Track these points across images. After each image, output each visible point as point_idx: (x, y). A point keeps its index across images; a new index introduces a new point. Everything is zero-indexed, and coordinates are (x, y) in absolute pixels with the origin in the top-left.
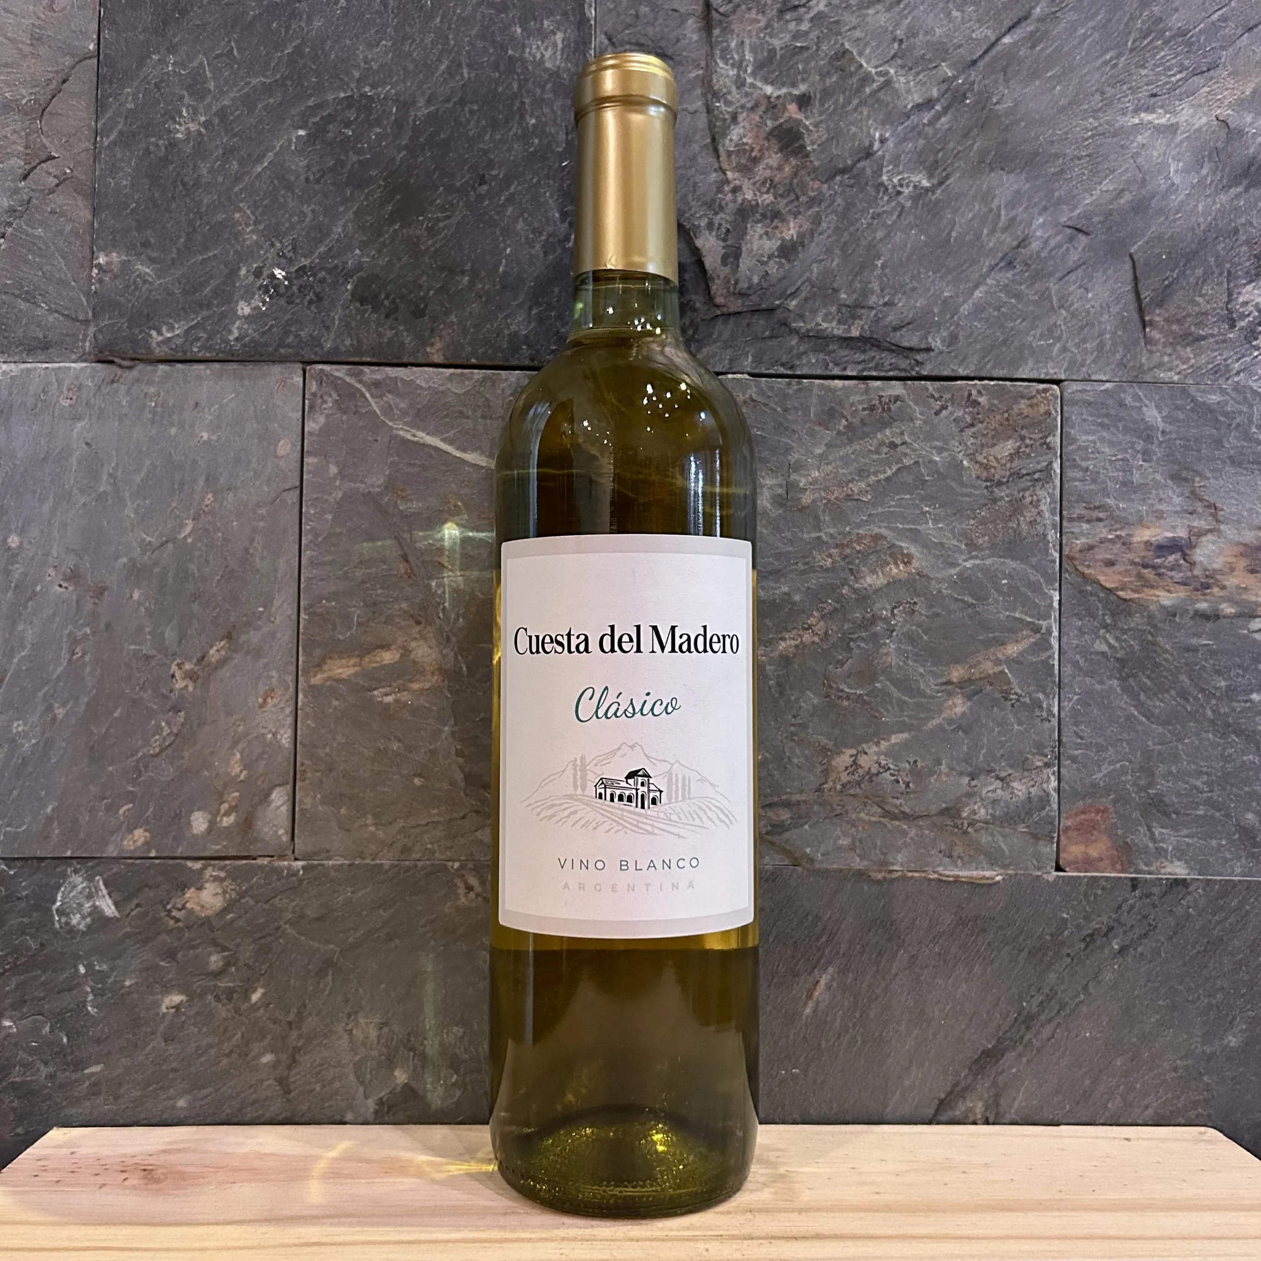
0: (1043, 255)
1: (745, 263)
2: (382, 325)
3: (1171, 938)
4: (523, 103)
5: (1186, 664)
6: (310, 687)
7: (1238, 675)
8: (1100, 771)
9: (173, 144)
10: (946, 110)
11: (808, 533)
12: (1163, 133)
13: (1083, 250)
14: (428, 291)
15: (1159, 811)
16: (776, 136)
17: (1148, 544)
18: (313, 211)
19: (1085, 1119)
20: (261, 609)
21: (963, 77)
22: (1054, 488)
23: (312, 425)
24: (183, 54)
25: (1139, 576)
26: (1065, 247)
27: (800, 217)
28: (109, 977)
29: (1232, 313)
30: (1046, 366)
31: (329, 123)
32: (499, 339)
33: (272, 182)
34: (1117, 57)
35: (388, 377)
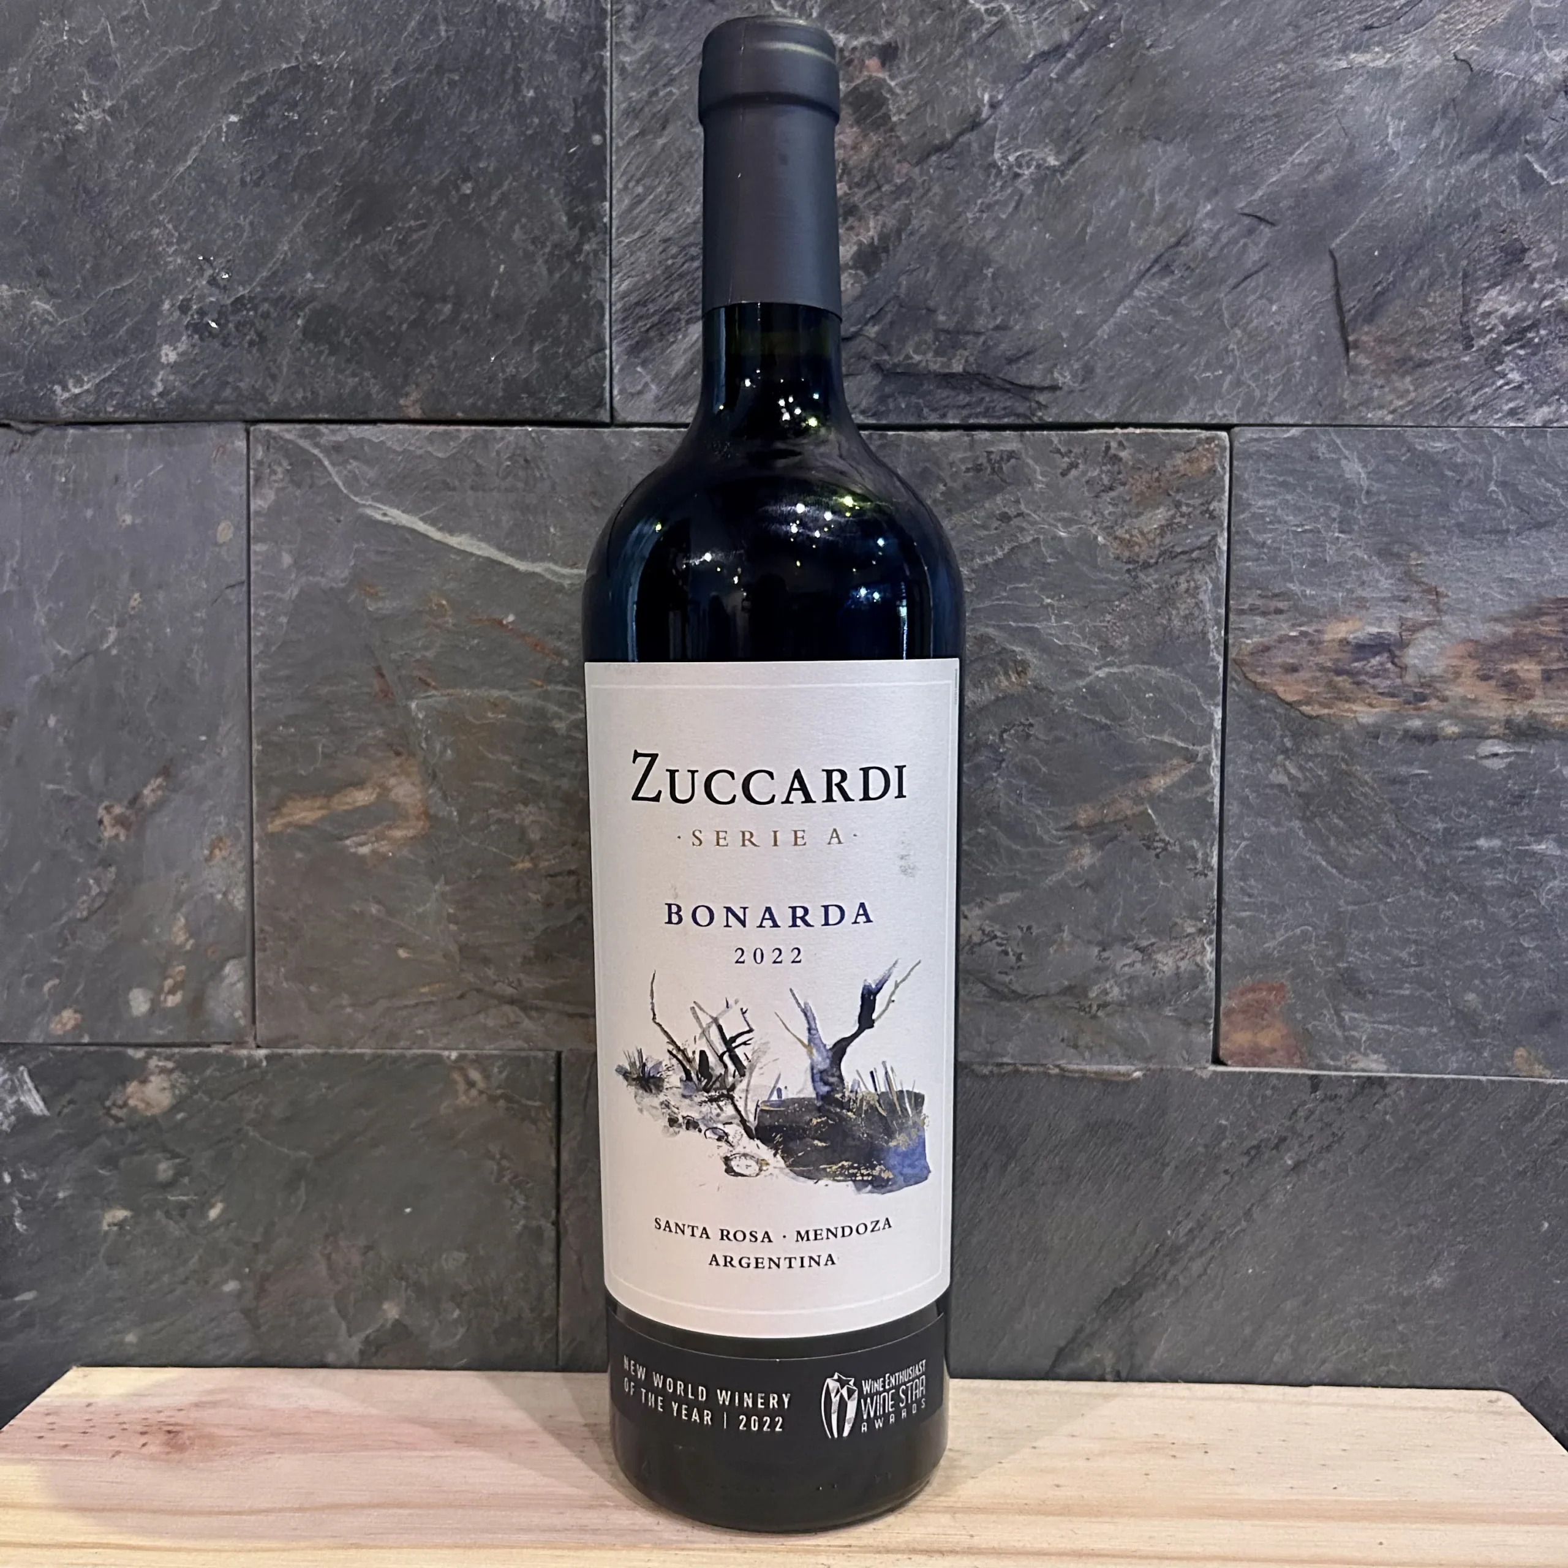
0: (1211, 255)
2: (342, 371)
3: (1361, 1152)
4: (518, 70)
5: (1390, 800)
6: (267, 835)
7: (1461, 815)
8: (1274, 939)
9: (72, 140)
10: (1081, 58)
12: (1381, 80)
13: (1267, 246)
14: (401, 324)
15: (1350, 989)
16: (851, 104)
17: (1344, 642)
18: (251, 224)
19: (1244, 1375)
20: (203, 738)
22: (1219, 568)
23: (260, 502)
24: (82, 18)
25: (1331, 684)
26: (1241, 243)
27: (883, 212)
28: (39, 1188)
29: (1468, 328)
30: (1212, 407)
31: (269, 104)
32: (492, 386)
33: (199, 186)
35: (350, 438)
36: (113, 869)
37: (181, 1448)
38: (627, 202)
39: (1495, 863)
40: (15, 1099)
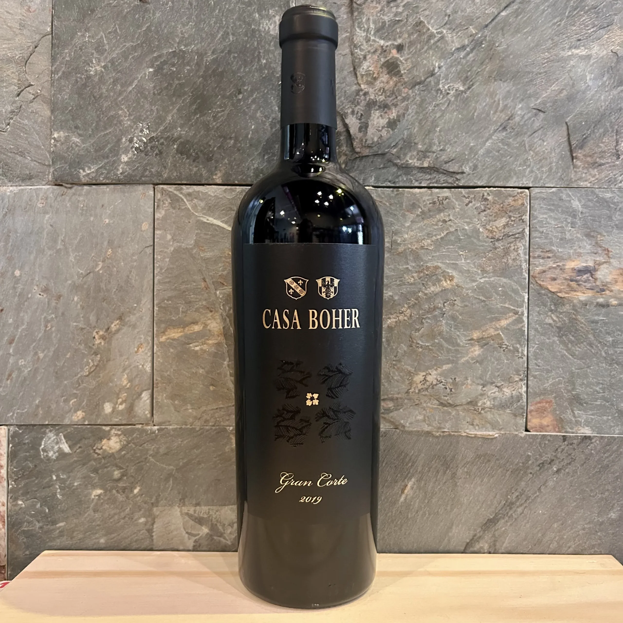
0: (521, 124)
1: (371, 131)
2: (192, 165)
3: (583, 465)
4: (260, 53)
5: (592, 329)
6: (159, 343)
7: (618, 335)
8: (548, 383)
9: (89, 77)
10: (472, 50)
11: (402, 265)
12: (584, 59)
13: (542, 121)
14: (214, 148)
15: (577, 402)
16: (385, 66)
17: (573, 269)
18: (157, 109)
20: (135, 305)
21: (481, 33)
22: (526, 242)
23: (158, 215)
24: (93, 32)
25: (569, 285)
26: (532, 119)
27: (398, 107)
28: (67, 481)
29: (618, 151)
30: (522, 180)
31: (164, 65)
32: (249, 171)
33: (137, 95)
34: (560, 21)
35: (195, 191)
36: (99, 356)
40: (58, 446)
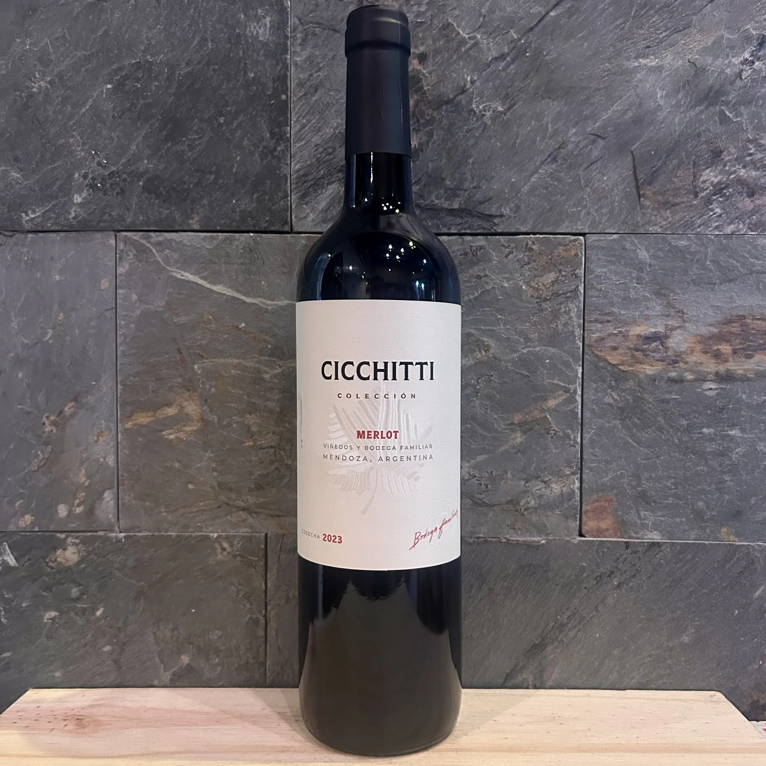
0: (575, 153)
2: (162, 207)
3: (650, 577)
4: (246, 64)
5: (661, 410)
6: (125, 429)
7: (695, 417)
9: (31, 96)
10: (513, 61)
12: (654, 71)
13: (601, 149)
14: (190, 185)
15: (643, 500)
17: (639, 336)
18: (118, 136)
19: (594, 685)
20: (94, 383)
22: (579, 302)
23: (121, 269)
24: (36, 38)
25: (633, 356)
26: (589, 147)
27: (420, 133)
28: (13, 601)
29: (695, 187)
30: (576, 225)
31: (126, 80)
32: (234, 214)
33: (92, 118)
34: (624, 23)
35: (166, 239)
36: (50, 447)
37: (84, 727)
38: (298, 126)
39: (712, 440)
